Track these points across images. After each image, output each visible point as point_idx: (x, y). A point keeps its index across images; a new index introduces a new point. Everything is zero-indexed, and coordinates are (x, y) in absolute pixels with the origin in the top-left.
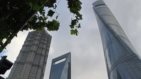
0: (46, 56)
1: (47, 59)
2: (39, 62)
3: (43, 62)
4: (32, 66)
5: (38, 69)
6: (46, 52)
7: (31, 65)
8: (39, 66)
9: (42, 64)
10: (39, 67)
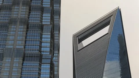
0: (55, 29)
1: (59, 37)
2: (41, 47)
3: (49, 45)
4: (23, 60)
5: (40, 65)
6: (52, 19)
7: (21, 58)
8: (40, 58)
9: (48, 49)
10: (43, 61)
